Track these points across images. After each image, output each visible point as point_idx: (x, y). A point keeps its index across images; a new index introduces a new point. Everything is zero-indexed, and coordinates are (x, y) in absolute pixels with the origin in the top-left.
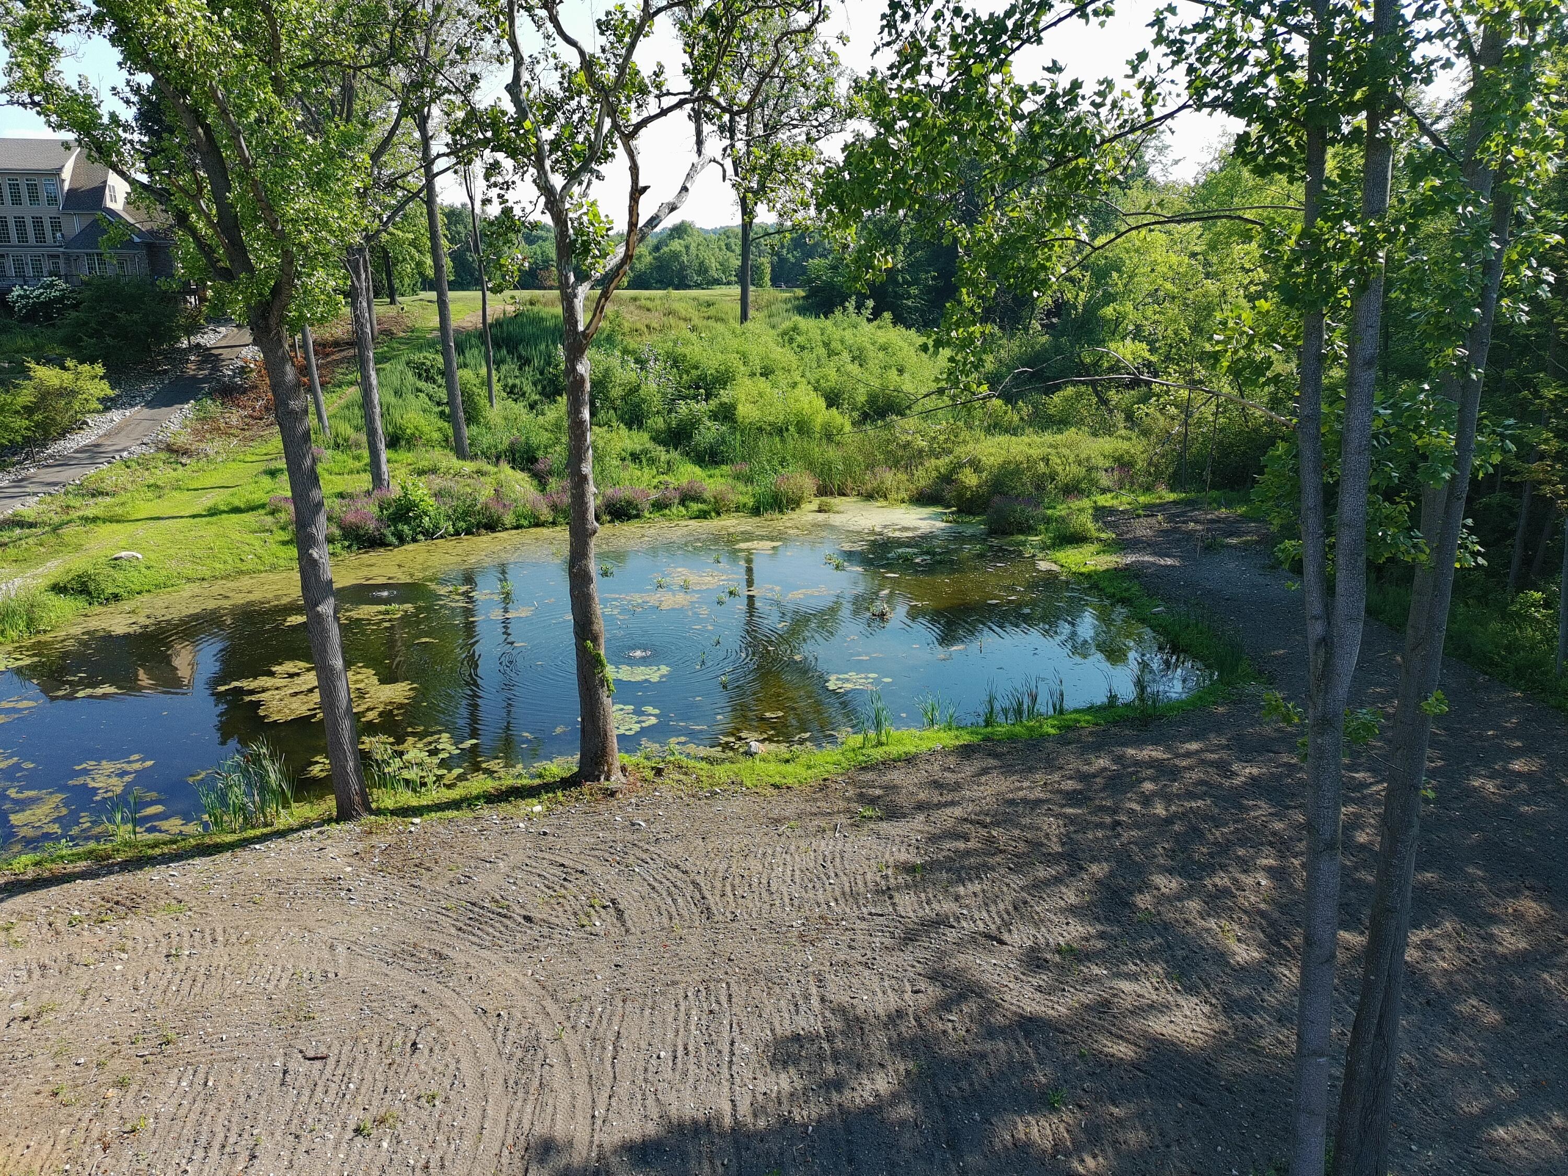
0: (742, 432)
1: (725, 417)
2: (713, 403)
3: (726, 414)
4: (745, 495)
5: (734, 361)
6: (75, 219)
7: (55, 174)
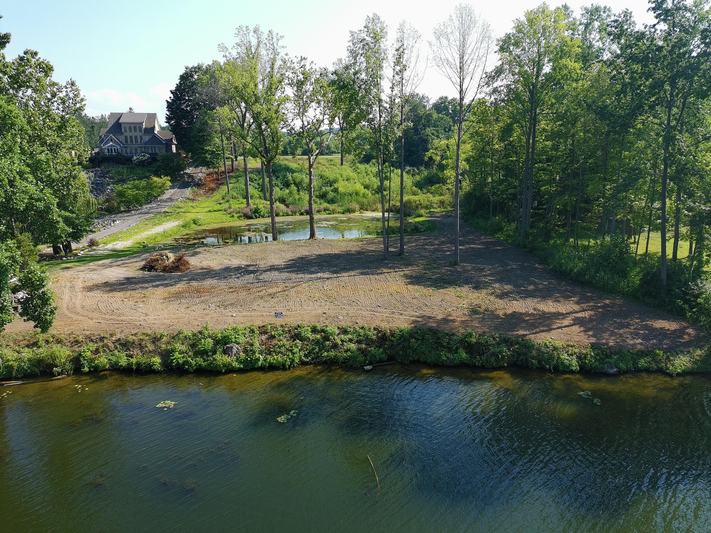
0: (340, 195)
1: (335, 191)
2: (332, 188)
5: (339, 176)
6: (147, 136)
7: (142, 123)
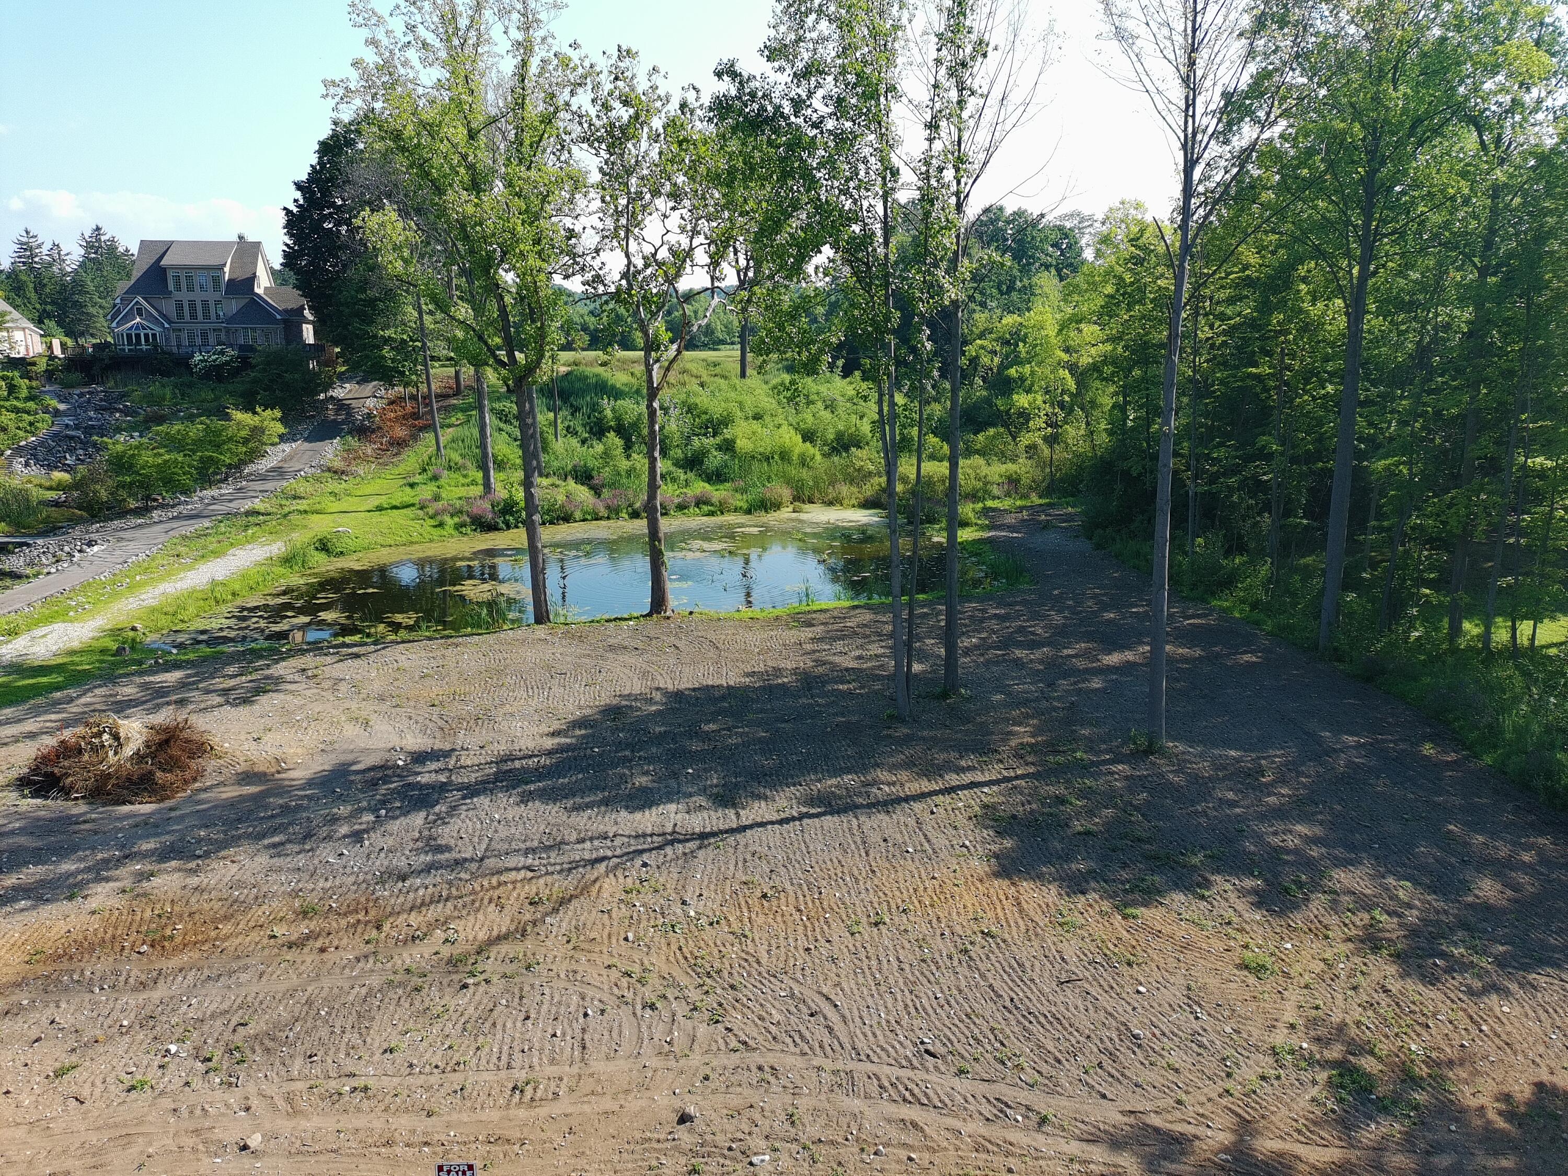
0: (740, 458)
1: (727, 449)
2: (718, 439)
3: (728, 446)
4: (740, 501)
5: (734, 408)
6: (234, 302)
7: (221, 268)
